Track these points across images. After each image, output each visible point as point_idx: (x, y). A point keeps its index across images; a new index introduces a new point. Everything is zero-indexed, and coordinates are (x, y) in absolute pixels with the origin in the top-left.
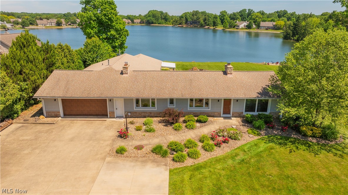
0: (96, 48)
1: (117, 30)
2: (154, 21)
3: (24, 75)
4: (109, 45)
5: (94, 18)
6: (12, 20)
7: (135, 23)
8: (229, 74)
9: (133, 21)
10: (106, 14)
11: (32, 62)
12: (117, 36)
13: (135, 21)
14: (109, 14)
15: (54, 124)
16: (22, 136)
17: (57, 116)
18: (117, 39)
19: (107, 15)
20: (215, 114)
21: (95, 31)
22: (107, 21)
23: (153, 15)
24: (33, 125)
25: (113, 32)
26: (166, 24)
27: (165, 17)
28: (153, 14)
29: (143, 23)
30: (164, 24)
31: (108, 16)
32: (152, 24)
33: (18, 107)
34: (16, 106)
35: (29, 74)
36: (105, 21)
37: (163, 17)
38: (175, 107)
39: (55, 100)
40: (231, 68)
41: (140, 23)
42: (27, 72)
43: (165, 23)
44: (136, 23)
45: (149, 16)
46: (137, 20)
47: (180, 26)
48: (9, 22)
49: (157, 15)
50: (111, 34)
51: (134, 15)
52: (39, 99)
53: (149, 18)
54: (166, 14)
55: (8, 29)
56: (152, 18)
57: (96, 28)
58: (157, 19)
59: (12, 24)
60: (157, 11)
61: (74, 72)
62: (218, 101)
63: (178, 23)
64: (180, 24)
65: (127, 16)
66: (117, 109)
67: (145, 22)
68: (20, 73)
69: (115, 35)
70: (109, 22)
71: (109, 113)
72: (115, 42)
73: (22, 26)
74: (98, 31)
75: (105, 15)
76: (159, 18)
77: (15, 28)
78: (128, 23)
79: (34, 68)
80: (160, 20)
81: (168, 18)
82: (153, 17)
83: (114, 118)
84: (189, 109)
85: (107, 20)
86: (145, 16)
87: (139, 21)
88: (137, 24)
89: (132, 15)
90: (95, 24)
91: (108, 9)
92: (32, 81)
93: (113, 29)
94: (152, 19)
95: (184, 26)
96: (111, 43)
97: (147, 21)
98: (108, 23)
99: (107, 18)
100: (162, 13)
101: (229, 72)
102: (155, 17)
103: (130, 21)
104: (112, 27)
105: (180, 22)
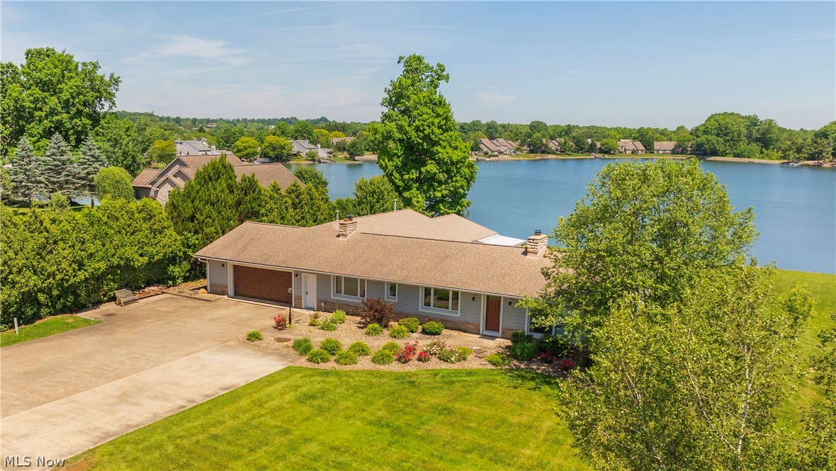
0: (373, 196)
1: (440, 162)
2: (721, 148)
3: (196, 222)
4: (419, 196)
5: (398, 136)
6: (335, 140)
7: (658, 151)
8: (530, 252)
9: (649, 147)
10: (419, 126)
11: (213, 204)
12: (442, 177)
13: (657, 145)
14: (425, 127)
15: (211, 301)
16: (160, 307)
17: (223, 293)
18: (440, 183)
19: (422, 128)
20: (469, 326)
21: (397, 163)
22: (421, 141)
23: (721, 130)
24: (185, 299)
25: (431, 167)
26: (762, 158)
27: (764, 134)
28: (719, 124)
29: (684, 152)
30: (755, 157)
31: (423, 131)
32: (714, 155)
33: (175, 270)
34: (172, 267)
35: (203, 221)
36: (415, 142)
37: (755, 135)
38: (396, 301)
39: (223, 265)
40: (535, 241)
41: (674, 152)
42: (201, 218)
43: (762, 153)
44: (661, 152)
45: (705, 132)
46: (665, 143)
47: (809, 165)
48: (326, 145)
49: (735, 128)
50: (427, 171)
51: (661, 127)
52: (201, 259)
53: (703, 138)
54: (767, 126)
55: (319, 162)
56: (713, 138)
57: (399, 157)
58: (734, 142)
59: (329, 150)
60: (738, 115)
61: (272, 227)
62: (474, 299)
63: (806, 155)
64: (812, 157)
65: (639, 131)
66: (307, 293)
67: (689, 149)
68: (192, 218)
69: (435, 174)
70: (425, 144)
71: (295, 299)
72: (435, 190)
73: (349, 154)
74: (402, 163)
75: (417, 129)
76: (739, 136)
77: (333, 159)
78: (633, 152)
79: (215, 214)
80: (742, 146)
81: (774, 136)
82: (718, 135)
83: (301, 308)
84: (422, 309)
85: (421, 139)
86: (695, 132)
87: (670, 145)
88: (661, 155)
89: (654, 127)
90: (397, 149)
91: (426, 116)
92: (206, 234)
93: (434, 159)
94: (714, 142)
95: (825, 165)
96: (425, 192)
97: (697, 145)
98: (423, 146)
99: (421, 134)
100: (753, 122)
101: (531, 250)
102: (726, 135)
103: (640, 146)
104: (432, 156)
105: (810, 152)
